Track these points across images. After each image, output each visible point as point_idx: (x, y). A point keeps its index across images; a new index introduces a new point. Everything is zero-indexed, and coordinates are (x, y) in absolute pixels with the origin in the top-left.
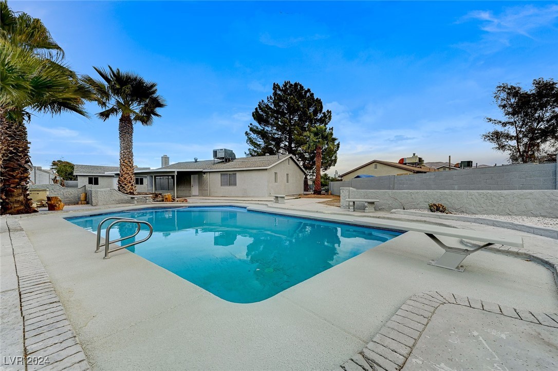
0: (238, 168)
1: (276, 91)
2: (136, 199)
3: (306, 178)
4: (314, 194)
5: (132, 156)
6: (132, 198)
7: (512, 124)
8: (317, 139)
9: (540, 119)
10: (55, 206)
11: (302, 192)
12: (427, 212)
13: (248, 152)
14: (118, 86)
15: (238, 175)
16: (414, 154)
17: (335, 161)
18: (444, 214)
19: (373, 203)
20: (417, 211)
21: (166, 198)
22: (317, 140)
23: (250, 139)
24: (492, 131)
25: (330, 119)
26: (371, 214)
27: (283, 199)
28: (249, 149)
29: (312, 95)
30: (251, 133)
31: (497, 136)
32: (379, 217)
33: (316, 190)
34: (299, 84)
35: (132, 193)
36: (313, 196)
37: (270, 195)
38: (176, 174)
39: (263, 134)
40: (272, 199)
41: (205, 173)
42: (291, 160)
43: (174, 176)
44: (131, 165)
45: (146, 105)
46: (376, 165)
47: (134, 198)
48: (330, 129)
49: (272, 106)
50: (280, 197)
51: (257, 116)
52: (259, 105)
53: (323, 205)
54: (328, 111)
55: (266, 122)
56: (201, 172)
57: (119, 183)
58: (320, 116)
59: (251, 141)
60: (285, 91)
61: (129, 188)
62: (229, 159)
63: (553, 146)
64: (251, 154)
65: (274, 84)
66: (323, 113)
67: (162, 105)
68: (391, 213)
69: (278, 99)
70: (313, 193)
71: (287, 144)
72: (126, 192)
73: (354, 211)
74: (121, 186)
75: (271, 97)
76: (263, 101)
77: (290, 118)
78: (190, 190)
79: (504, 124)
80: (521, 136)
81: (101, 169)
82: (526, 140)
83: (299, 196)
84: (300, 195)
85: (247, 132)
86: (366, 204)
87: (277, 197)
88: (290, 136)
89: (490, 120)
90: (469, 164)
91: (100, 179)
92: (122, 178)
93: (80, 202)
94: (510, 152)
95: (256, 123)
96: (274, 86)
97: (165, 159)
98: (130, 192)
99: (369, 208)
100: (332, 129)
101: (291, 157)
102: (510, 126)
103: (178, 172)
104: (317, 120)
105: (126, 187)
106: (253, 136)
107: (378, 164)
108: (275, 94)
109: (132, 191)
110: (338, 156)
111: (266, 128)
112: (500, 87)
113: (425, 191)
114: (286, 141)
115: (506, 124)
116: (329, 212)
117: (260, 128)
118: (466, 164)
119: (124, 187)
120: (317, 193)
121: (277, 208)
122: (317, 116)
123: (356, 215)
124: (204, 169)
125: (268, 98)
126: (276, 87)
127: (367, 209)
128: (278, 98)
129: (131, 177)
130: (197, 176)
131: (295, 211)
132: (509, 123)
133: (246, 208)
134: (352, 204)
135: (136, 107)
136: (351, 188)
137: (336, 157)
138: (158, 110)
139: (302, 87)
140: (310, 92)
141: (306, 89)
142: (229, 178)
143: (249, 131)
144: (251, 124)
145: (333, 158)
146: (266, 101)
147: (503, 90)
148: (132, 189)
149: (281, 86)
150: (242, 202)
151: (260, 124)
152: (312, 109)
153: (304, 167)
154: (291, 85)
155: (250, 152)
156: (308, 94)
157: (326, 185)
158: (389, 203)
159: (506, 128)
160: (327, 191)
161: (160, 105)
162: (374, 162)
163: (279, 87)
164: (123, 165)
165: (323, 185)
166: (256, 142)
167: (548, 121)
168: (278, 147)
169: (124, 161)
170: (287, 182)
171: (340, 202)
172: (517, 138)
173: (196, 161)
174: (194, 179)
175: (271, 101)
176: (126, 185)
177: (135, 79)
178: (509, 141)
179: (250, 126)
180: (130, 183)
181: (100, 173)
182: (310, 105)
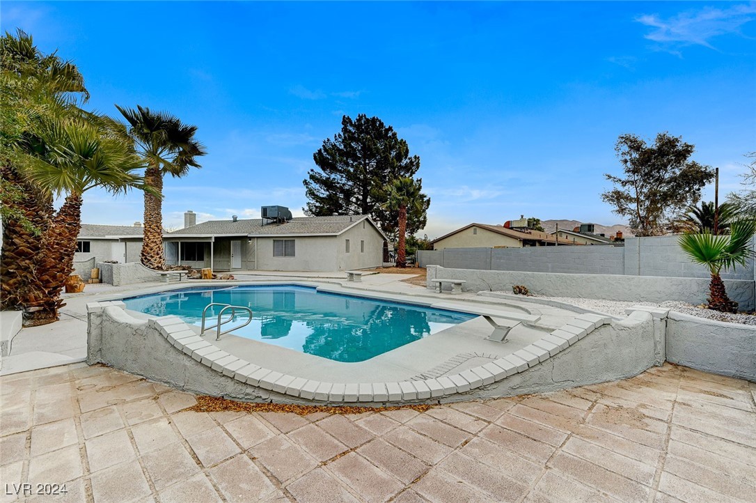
0: (297, 233)
1: (346, 126)
2: (168, 275)
3: (385, 245)
4: (397, 266)
5: (160, 219)
6: (162, 275)
7: (633, 183)
8: (401, 195)
9: (660, 180)
10: (76, 287)
11: (381, 263)
12: (511, 294)
13: (307, 208)
14: (145, 131)
15: (297, 241)
16: (522, 216)
17: (424, 223)
18: (525, 296)
19: (460, 284)
20: (502, 294)
21: (206, 275)
22: (401, 197)
23: (310, 190)
24: (612, 190)
25: (418, 167)
26: (457, 297)
27: (359, 276)
28: (308, 204)
29: (394, 135)
30: (311, 181)
31: (618, 197)
32: (464, 300)
33: (399, 262)
34: (377, 119)
35: (160, 268)
36: (395, 269)
37: (340, 270)
38: (213, 240)
39: (328, 184)
40: (346, 275)
41: (250, 238)
42: (366, 223)
43: (210, 243)
44: (159, 231)
45: (180, 153)
46: (475, 230)
47: (166, 275)
48: (417, 181)
49: (342, 147)
50: (356, 275)
51: (320, 159)
52: (323, 146)
53: (407, 284)
54: (415, 157)
55: (333, 169)
56: (246, 237)
57: (143, 255)
58: (405, 162)
59: (311, 193)
60: (358, 126)
61: (156, 262)
62: (284, 219)
63: (674, 212)
64: (311, 210)
65: (344, 117)
66: (409, 159)
67: (202, 153)
68: (478, 295)
69: (348, 138)
70: (395, 264)
71: (361, 197)
72: (152, 267)
73: (441, 292)
74: (146, 258)
75: (339, 135)
76: (328, 140)
77: (365, 164)
78: (229, 261)
79: (624, 183)
80: (642, 198)
81: (92, 229)
82: (647, 203)
83: (377, 270)
84: (377, 268)
85: (305, 181)
86: (453, 285)
87: (352, 274)
88: (365, 188)
89: (610, 177)
90: (590, 227)
91: (92, 244)
92: (148, 249)
93: (90, 281)
94: (630, 217)
95: (318, 169)
96: (343, 119)
97: (190, 217)
98: (157, 267)
99: (456, 290)
100: (420, 180)
101: (367, 219)
102: (630, 186)
103: (215, 238)
104: (401, 168)
105: (152, 260)
106: (315, 186)
107: (478, 228)
108: (345, 130)
109: (160, 265)
110: (427, 216)
111: (333, 176)
112: (622, 138)
113: (511, 272)
114: (360, 194)
115: (626, 183)
116: (413, 294)
117: (324, 175)
118: (587, 228)
119: (149, 260)
120: (401, 264)
121: (354, 288)
122: (400, 161)
123: (442, 297)
124: (250, 233)
125: (336, 136)
126: (346, 121)
127: (453, 290)
128: (349, 136)
129: (159, 247)
130: (239, 242)
131: (375, 292)
132: (629, 182)
133: (315, 288)
134: (438, 284)
135: (168, 156)
136: (438, 266)
137: (425, 218)
138: (196, 159)
139: (382, 124)
140: (392, 130)
141: (387, 127)
142: (285, 246)
143: (308, 180)
144: (312, 170)
145: (421, 219)
146: (333, 140)
147: (624, 142)
148: (160, 263)
149: (354, 120)
150: (306, 279)
151: (324, 170)
152: (393, 153)
153: (383, 229)
154: (367, 119)
155: (309, 207)
156: (390, 134)
157: (412, 254)
158: (477, 284)
159: (627, 187)
160: (414, 261)
161: (200, 154)
162: (473, 225)
163: (351, 122)
164: (149, 231)
165: (409, 254)
166: (318, 194)
167: (668, 183)
168: (349, 203)
169: (150, 225)
170: (362, 251)
171: (425, 280)
172: (637, 200)
173: (235, 220)
174: (234, 245)
175: (340, 140)
176: (152, 257)
177: (170, 121)
178: (629, 205)
179: (311, 173)
180: (158, 254)
181: (92, 235)
182: (392, 148)
